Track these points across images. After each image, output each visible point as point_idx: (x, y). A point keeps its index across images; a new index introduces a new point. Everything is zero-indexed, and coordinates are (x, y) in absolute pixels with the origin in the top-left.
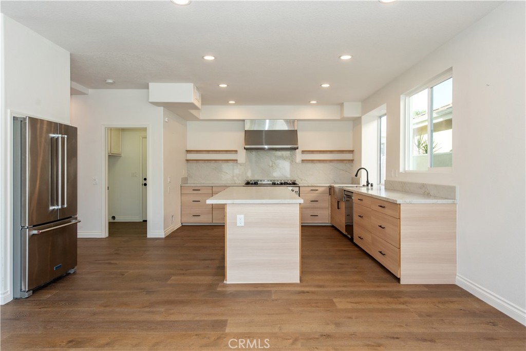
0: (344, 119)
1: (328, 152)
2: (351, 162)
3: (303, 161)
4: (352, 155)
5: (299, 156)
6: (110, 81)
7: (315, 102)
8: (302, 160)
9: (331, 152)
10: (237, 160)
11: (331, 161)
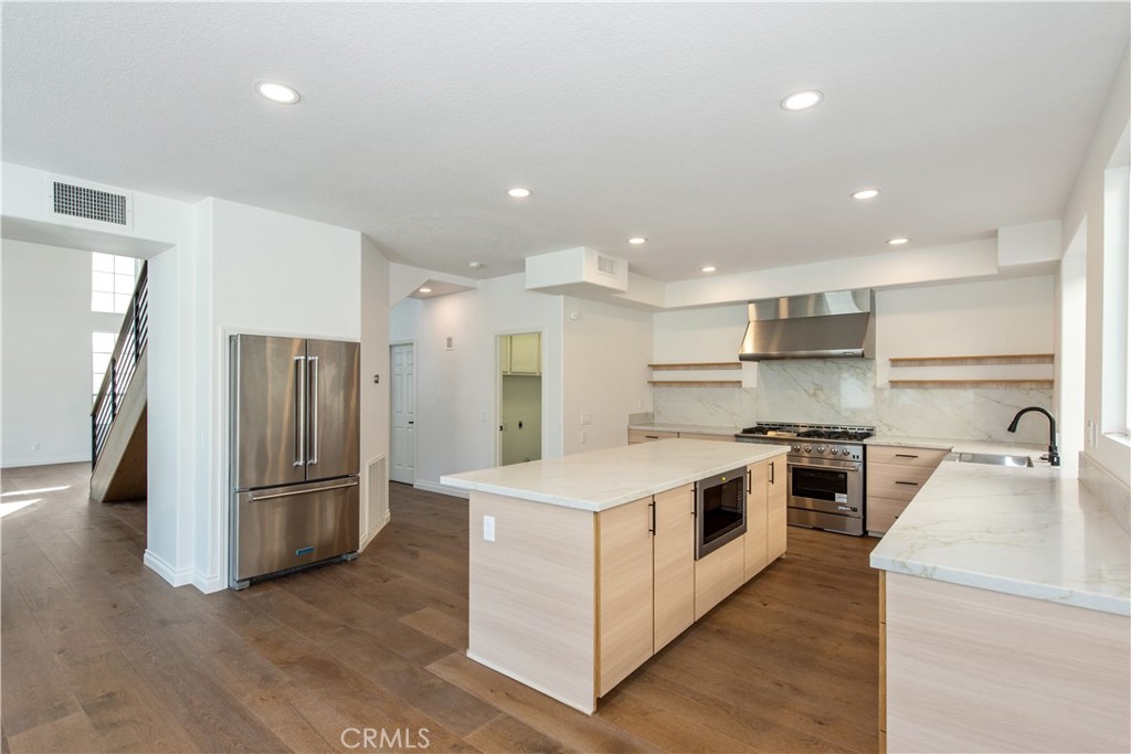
0: (1007, 274)
1: (970, 361)
2: (1046, 386)
3: (894, 384)
4: (1051, 366)
5: (883, 373)
6: (474, 264)
7: (903, 241)
8: (891, 382)
9: (978, 360)
10: (740, 382)
11: (977, 384)
